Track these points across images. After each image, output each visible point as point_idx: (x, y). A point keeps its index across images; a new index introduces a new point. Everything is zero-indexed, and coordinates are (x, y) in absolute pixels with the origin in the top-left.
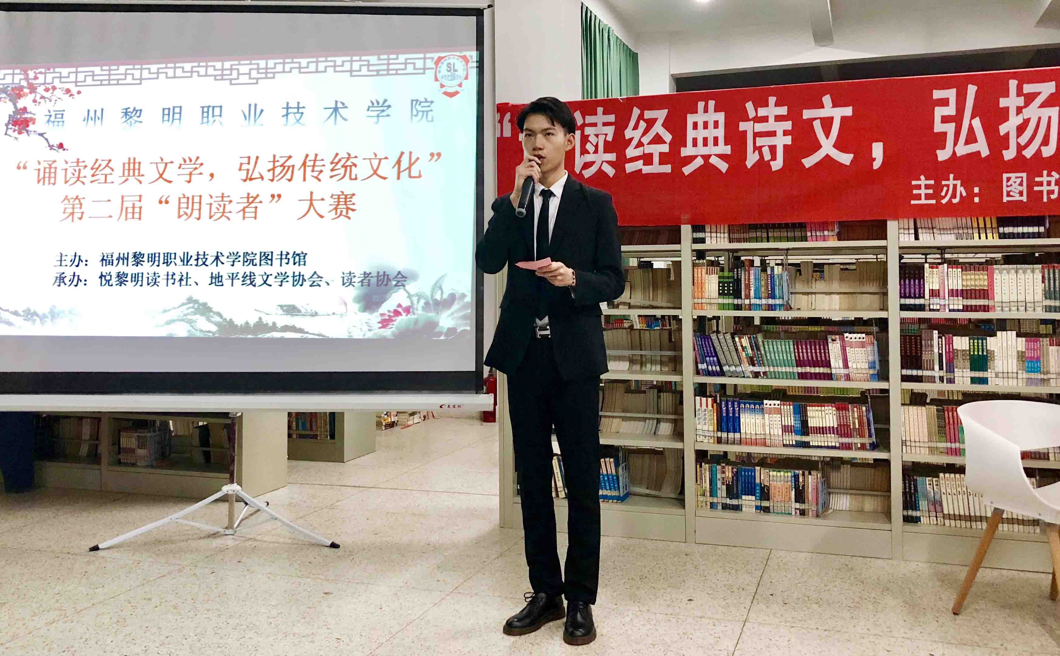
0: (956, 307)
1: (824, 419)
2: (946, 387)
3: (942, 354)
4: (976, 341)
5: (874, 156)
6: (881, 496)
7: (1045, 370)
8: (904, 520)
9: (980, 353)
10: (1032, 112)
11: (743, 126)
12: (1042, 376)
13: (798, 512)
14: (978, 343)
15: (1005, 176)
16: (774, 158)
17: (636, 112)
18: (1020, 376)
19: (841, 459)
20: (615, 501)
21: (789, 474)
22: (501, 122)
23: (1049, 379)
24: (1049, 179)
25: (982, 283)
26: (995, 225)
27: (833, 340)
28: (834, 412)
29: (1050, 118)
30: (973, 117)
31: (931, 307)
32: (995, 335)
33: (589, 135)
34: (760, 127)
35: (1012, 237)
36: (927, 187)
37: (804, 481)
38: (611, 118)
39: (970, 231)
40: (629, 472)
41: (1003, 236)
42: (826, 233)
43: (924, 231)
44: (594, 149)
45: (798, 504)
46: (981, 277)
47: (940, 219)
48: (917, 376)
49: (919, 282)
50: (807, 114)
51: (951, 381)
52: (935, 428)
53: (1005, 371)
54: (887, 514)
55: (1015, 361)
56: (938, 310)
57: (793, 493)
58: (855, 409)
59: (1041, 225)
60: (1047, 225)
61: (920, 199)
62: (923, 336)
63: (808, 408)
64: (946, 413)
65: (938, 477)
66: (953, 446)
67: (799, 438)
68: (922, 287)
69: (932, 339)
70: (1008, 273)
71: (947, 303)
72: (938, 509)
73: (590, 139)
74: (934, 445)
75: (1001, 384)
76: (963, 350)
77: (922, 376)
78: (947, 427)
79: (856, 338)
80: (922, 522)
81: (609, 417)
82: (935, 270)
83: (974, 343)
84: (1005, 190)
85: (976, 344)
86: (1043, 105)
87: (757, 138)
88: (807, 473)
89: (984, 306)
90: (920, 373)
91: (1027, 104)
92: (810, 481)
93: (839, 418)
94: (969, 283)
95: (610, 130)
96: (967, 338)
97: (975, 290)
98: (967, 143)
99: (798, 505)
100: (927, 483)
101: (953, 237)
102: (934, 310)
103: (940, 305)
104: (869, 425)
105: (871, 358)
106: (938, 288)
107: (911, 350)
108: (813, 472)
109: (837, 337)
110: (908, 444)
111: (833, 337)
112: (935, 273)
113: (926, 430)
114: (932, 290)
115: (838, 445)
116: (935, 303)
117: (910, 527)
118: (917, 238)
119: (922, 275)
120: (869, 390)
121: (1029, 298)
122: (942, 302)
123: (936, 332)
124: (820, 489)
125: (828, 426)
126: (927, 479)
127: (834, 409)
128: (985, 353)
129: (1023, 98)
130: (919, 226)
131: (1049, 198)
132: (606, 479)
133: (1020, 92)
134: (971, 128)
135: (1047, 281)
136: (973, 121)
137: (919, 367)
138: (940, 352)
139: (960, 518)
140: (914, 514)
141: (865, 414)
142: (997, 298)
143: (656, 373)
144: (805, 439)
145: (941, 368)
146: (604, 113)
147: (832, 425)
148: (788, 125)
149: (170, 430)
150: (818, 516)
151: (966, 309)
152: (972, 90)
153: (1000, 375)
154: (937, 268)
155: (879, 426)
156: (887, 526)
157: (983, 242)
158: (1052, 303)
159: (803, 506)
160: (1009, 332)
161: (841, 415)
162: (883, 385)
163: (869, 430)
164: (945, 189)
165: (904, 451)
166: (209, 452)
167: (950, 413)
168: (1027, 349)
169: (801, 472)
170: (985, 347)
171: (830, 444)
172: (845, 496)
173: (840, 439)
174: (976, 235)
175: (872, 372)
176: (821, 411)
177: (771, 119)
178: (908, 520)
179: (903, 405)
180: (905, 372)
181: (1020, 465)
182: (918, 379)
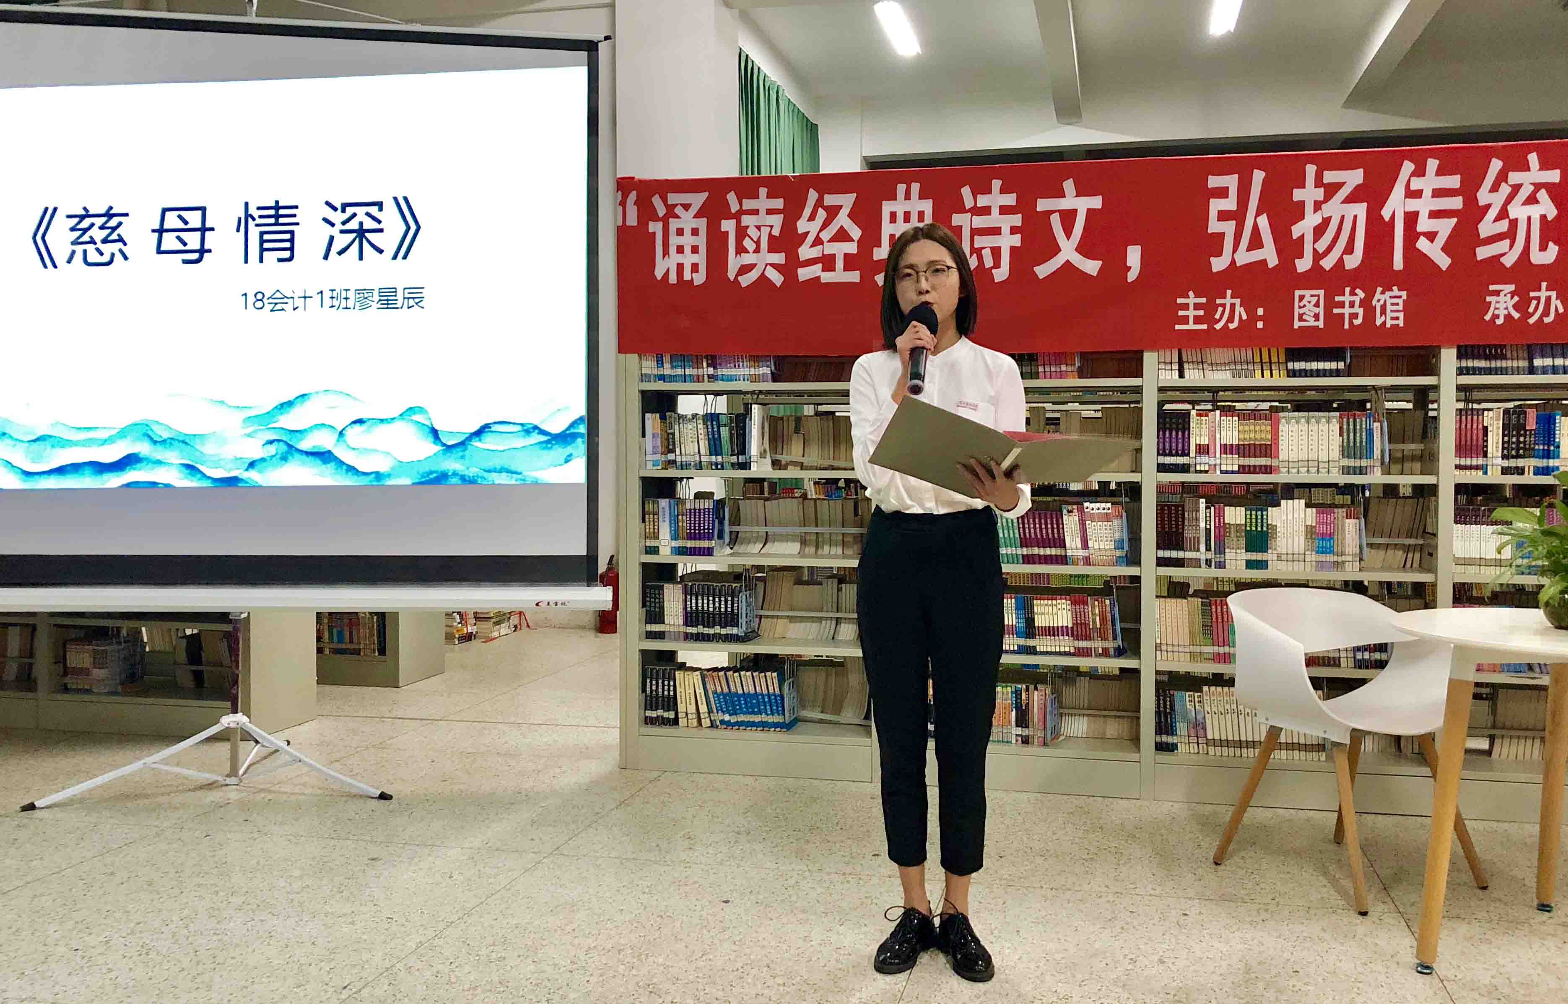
0: (1230, 468)
1: (1055, 617)
2: (1214, 572)
3: (1210, 529)
4: (1254, 512)
5: (1128, 265)
6: (1128, 717)
7: (1340, 551)
8: (1157, 749)
9: (1259, 529)
10: (1334, 208)
11: (957, 219)
12: (1336, 558)
13: (1020, 739)
14: (1256, 516)
15: (1298, 293)
16: (997, 265)
17: (813, 196)
18: (1308, 558)
19: (1076, 670)
20: (778, 729)
21: (1009, 689)
22: (623, 204)
23: (1344, 562)
24: (1352, 298)
25: (1263, 436)
26: (1282, 359)
27: (1069, 512)
28: (1069, 607)
29: (1355, 217)
30: (1258, 215)
31: (1198, 468)
32: (1278, 505)
33: (747, 227)
34: (980, 222)
35: (1303, 374)
36: (1197, 307)
37: (1028, 698)
38: (779, 203)
39: (1251, 367)
40: (798, 692)
41: (1293, 374)
42: (1064, 368)
43: (1191, 366)
44: (754, 246)
45: (1020, 728)
46: (1263, 428)
47: (1212, 350)
48: (1178, 559)
49: (1183, 435)
50: (1043, 205)
51: (1221, 565)
52: (1198, 627)
53: (1290, 552)
54: (1135, 740)
55: (1302, 538)
56: (1206, 472)
57: (1014, 714)
58: (1096, 603)
59: (1341, 361)
60: (1348, 360)
61: (1188, 323)
62: (1186, 505)
63: (1035, 602)
64: (1214, 607)
65: (1201, 691)
66: (1222, 650)
67: (1022, 642)
68: (1186, 440)
69: (1198, 511)
70: (1297, 422)
71: (1218, 462)
72: (1201, 733)
73: (749, 232)
74: (1197, 649)
75: (1284, 569)
76: (1238, 525)
77: (1183, 559)
78: (1214, 624)
79: (1098, 509)
80: (1180, 751)
81: (773, 617)
82: (1204, 418)
83: (1251, 515)
84: (1297, 311)
85: (1254, 517)
86: (1349, 200)
87: (976, 237)
88: (1032, 687)
89: (1266, 466)
90: (1181, 554)
91: (1328, 198)
92: (1036, 698)
93: (1075, 615)
94: (1247, 436)
95: (777, 221)
96: (1243, 509)
97: (1255, 444)
98: (1249, 249)
99: (1019, 731)
100: (1188, 699)
101: (1228, 374)
102: (1201, 472)
103: (1210, 465)
104: (1113, 624)
105: (1117, 535)
106: (1207, 443)
107: (1170, 524)
108: (1039, 686)
109: (1075, 507)
110: (1164, 648)
111: (1070, 508)
112: (1204, 422)
113: (1187, 630)
114: (1200, 445)
115: (1072, 650)
116: (1203, 463)
117: (1165, 757)
118: (1181, 375)
119: (1187, 426)
120: (1115, 577)
121: (1323, 457)
122: (1212, 461)
123: (1203, 500)
124: (1049, 709)
125: (1060, 625)
126: (1187, 694)
127: (1068, 602)
128: (1265, 529)
129: (1322, 189)
130: (1185, 359)
131: (1351, 323)
132: (766, 700)
133: (1319, 182)
134: (1256, 228)
135: (1345, 434)
136: (1258, 219)
137: (1182, 548)
138: (1208, 527)
139: (1227, 743)
140: (1170, 739)
141: (1108, 609)
142: (1283, 456)
143: (836, 557)
144: (1031, 642)
145: (1208, 549)
146: (769, 196)
147: (1065, 625)
148: (1017, 220)
149: (142, 640)
150: (1045, 744)
151: (1243, 469)
152: (1258, 176)
153: (1284, 557)
154: (1207, 416)
155: (1125, 625)
156: (1135, 756)
157: (1267, 381)
158: (1350, 463)
159: (1026, 732)
160: (1296, 501)
161: (1078, 610)
162: (1133, 571)
163: (1114, 631)
164: (1220, 309)
165: (1159, 658)
166: (202, 672)
167: (1219, 608)
168: (1318, 523)
169: (1024, 686)
170: (1265, 521)
171: (1062, 649)
172: (1081, 718)
173: (1076, 642)
174: (1258, 373)
175: (1119, 553)
176: (1052, 605)
177: (995, 211)
178: (1161, 747)
179: (1157, 597)
180: (1161, 554)
181: (1305, 673)
182: (1179, 563)
